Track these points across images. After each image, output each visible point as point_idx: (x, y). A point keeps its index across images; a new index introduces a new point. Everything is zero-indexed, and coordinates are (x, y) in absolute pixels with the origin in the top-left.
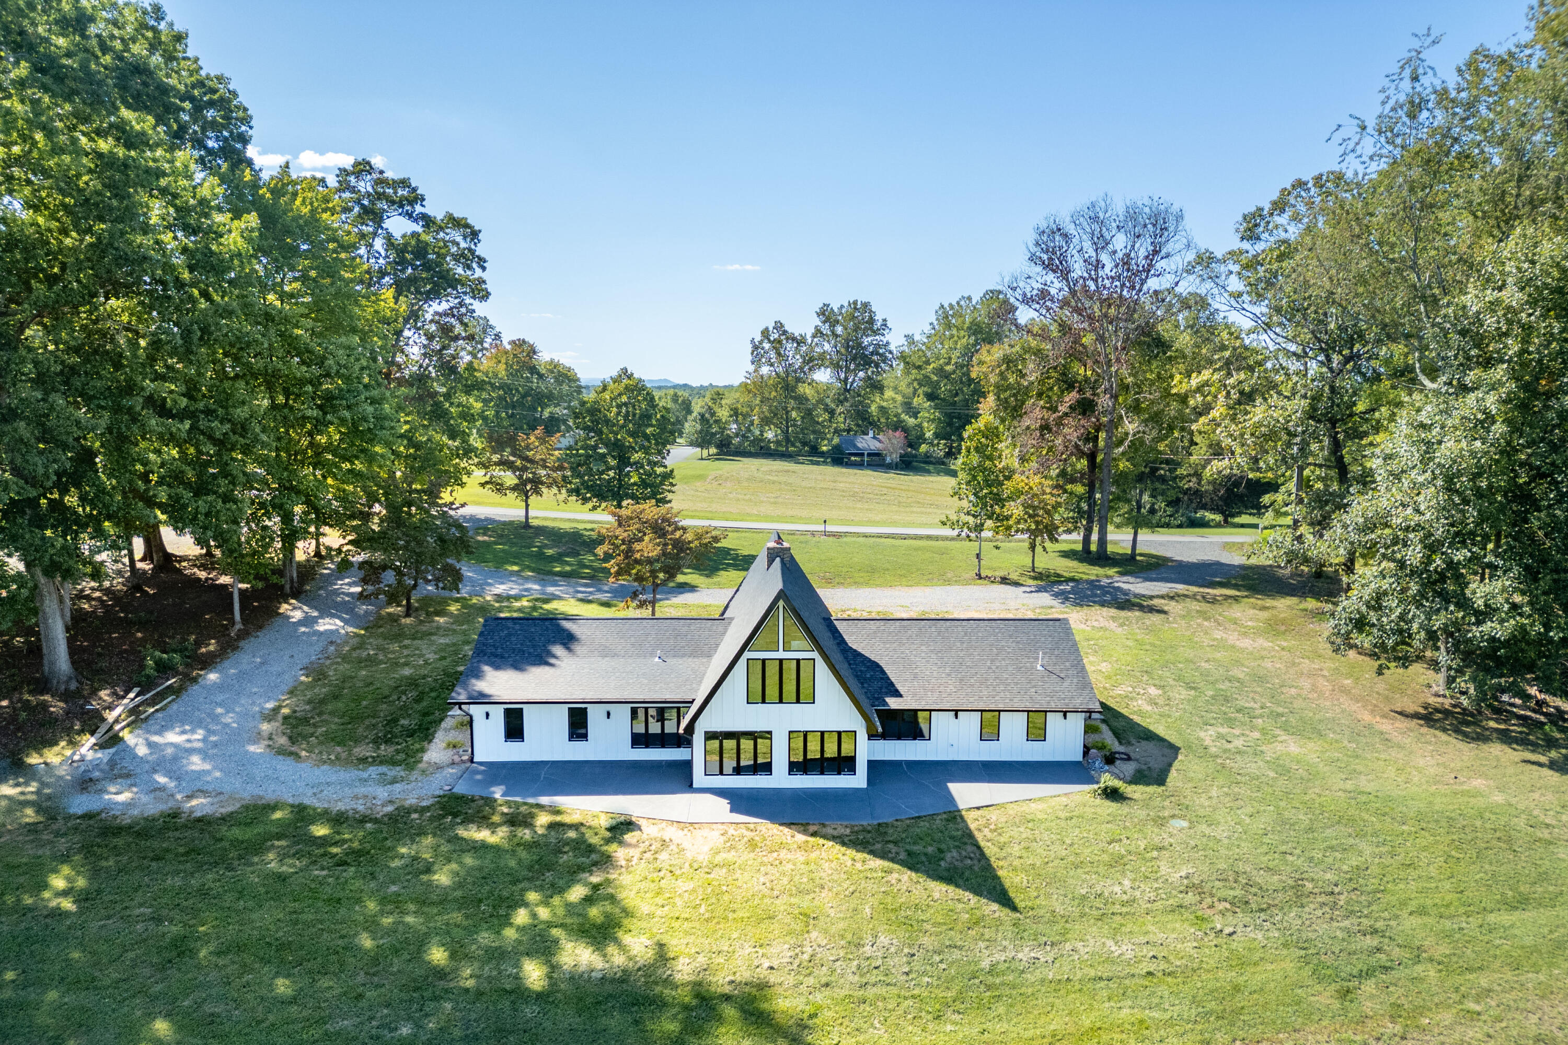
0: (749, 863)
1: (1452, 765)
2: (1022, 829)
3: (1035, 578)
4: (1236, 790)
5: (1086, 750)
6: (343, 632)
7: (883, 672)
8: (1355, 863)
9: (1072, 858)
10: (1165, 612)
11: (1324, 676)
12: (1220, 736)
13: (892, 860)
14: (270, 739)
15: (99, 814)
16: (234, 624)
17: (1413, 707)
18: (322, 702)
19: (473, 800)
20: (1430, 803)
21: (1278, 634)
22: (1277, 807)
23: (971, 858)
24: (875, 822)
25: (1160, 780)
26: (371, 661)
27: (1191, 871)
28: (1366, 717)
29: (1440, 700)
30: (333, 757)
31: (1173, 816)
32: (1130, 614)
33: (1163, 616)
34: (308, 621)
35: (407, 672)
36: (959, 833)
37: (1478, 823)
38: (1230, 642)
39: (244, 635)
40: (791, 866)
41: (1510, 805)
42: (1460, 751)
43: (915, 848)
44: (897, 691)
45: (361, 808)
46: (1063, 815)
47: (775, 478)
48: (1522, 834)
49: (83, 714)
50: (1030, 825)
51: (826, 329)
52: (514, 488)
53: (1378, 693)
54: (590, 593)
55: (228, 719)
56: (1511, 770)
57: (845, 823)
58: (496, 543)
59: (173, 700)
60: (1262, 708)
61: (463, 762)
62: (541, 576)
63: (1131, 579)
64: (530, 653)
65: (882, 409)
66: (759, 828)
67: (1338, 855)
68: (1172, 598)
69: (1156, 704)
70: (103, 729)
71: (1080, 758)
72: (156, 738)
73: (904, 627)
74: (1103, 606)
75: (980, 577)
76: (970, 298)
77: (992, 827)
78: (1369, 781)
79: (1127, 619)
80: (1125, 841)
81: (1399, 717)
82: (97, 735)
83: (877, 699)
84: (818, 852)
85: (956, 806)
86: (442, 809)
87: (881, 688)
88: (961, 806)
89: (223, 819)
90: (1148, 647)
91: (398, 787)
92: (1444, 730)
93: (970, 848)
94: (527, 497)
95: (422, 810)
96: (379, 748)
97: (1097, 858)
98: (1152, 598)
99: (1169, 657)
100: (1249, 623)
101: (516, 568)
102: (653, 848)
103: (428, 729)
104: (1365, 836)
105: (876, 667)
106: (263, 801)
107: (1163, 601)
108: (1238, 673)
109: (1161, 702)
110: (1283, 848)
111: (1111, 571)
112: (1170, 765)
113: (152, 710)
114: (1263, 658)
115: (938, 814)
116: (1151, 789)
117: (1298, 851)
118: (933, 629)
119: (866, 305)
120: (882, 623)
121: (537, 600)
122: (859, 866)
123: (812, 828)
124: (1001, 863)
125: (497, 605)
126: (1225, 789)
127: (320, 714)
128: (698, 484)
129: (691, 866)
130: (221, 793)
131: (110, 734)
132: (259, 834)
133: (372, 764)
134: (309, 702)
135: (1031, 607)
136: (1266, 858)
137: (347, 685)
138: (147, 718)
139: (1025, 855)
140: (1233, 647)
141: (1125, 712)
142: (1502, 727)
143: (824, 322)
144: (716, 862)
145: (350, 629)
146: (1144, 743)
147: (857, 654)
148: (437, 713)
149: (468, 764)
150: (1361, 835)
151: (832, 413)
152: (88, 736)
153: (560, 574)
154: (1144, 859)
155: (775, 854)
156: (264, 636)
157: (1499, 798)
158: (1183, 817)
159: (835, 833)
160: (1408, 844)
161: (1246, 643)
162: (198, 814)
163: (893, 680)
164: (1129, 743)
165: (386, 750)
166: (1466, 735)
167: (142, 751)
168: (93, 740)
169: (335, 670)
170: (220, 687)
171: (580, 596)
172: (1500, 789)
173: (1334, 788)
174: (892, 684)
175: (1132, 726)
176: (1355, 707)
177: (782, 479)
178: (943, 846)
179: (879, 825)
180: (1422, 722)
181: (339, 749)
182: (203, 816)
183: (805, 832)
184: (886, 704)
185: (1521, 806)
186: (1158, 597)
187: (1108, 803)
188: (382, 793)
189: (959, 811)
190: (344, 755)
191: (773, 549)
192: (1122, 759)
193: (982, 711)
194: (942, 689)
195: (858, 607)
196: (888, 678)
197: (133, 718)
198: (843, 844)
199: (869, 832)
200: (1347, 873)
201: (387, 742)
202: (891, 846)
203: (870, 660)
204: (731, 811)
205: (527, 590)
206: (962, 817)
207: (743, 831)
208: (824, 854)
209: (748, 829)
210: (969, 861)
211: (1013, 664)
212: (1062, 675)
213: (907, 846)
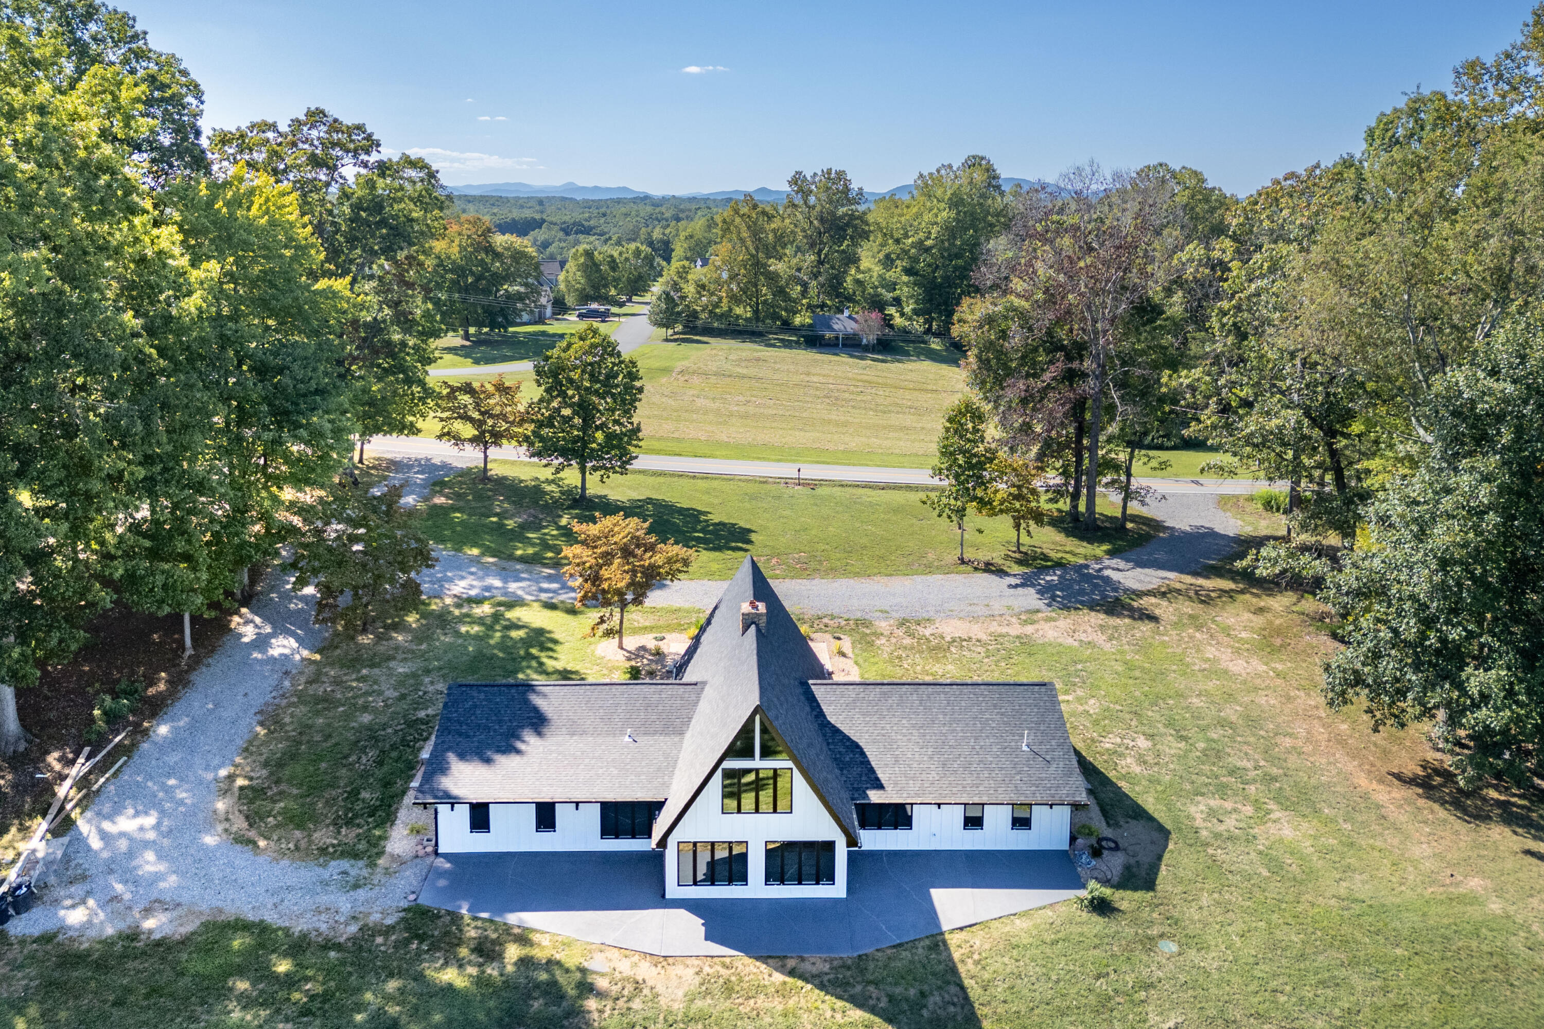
0: (726, 1015)
1: (1449, 856)
2: (1006, 960)
3: (1020, 562)
4: (1227, 896)
5: (1073, 839)
6: (297, 657)
7: (863, 753)
8: (1347, 1005)
9: (1057, 1003)
10: (1153, 618)
11: (1320, 718)
12: (1212, 813)
13: (873, 1010)
14: (227, 820)
15: (55, 935)
16: (184, 650)
17: (1412, 768)
18: (280, 765)
19: (439, 917)
20: (1424, 915)
21: (1274, 651)
22: (1269, 923)
23: (954, 1004)
24: (855, 955)
25: (1149, 884)
26: (327, 701)
27: (1180, 1020)
28: (1362, 781)
29: (1439, 755)
30: (291, 846)
31: (1162, 936)
32: (1118, 621)
33: (1152, 625)
34: (261, 642)
35: (366, 718)
36: (942, 967)
37: (1474, 944)
38: (1223, 665)
39: (196, 662)
40: (769, 1020)
41: (1508, 917)
42: (1457, 833)
43: (898, 990)
44: (878, 779)
45: (323, 927)
46: (1049, 937)
47: (745, 371)
48: (1520, 961)
49: (33, 786)
50: (1015, 952)
51: (798, 200)
52: (472, 440)
53: (1375, 745)
54: (555, 591)
55: (181, 795)
56: (1509, 865)
57: (824, 956)
58: (454, 509)
59: (125, 763)
60: (1255, 769)
61: (427, 854)
62: (504, 564)
63: (1121, 564)
64: (495, 731)
65: (858, 282)
66: (735, 964)
67: (1330, 993)
68: (1164, 594)
69: (1145, 762)
70: (53, 811)
71: (1066, 847)
72: (107, 826)
73: (885, 693)
74: (1091, 609)
75: (962, 561)
76: (950, 166)
77: (976, 957)
78: (1364, 882)
79: (1116, 628)
80: (1113, 976)
81: (1396, 782)
82: (50, 817)
83: (857, 789)
84: (795, 998)
85: (938, 925)
86: (407, 929)
87: (861, 776)
88: (945, 927)
89: (184, 942)
90: (1137, 673)
91: (361, 894)
92: (1443, 803)
93: (953, 989)
94: (486, 449)
95: (388, 931)
96: (339, 833)
97: (1084, 1001)
98: (1140, 594)
99: (1160, 688)
100: (1244, 635)
101: (475, 551)
102: (626, 992)
103: (390, 806)
104: (1358, 963)
105: (855, 748)
106: (223, 917)
107: (1153, 600)
108: (1231, 712)
109: (1150, 759)
110: (1274, 984)
111: (1100, 550)
112: (1160, 858)
113: (102, 780)
114: (1256, 689)
115: (920, 940)
116: (1138, 895)
117: (1288, 988)
118: (915, 697)
119: (841, 175)
120: (861, 688)
121: (500, 604)
122: (838, 1016)
123: (791, 963)
124: (986, 1010)
125: (457, 612)
126: (1216, 895)
127: (278, 782)
128: (664, 380)
129: (666, 1020)
130: (179, 905)
131: (62, 815)
132: (221, 966)
133: (333, 856)
134: (266, 764)
135: (1017, 610)
136: (1256, 1000)
137: (305, 738)
138: (98, 791)
139: (1009, 998)
140: (1226, 672)
141: (1112, 775)
142: (1502, 798)
143: (797, 192)
144: (691, 1015)
145: (305, 653)
146: (1133, 823)
147: (837, 731)
148: (399, 783)
149: (432, 858)
150: (1353, 963)
151: (805, 285)
152: (39, 819)
153: (523, 560)
154: (1132, 1001)
155: (752, 1002)
156: (217, 665)
157: (1495, 906)
158: (1172, 937)
159: (814, 970)
160: (1402, 975)
161: (1238, 666)
162: (157, 936)
163: (873, 764)
164: (1117, 825)
165: (349, 835)
166: (1465, 811)
167: (96, 843)
168: (44, 825)
169: (292, 715)
170: (173, 743)
171: (544, 596)
172: (1499, 892)
173: (1327, 894)
174: (872, 771)
175: (1120, 797)
176: (1351, 766)
177: (751, 372)
178: (926, 988)
179: (860, 956)
180: (1420, 791)
181: (298, 834)
182: (164, 939)
183: (782, 969)
184: (867, 797)
185: (1519, 919)
186: (1149, 593)
187: (1095, 918)
188: (344, 903)
189: (942, 934)
190: (303, 844)
191: (748, 614)
192: (1110, 849)
193: (965, 804)
194: (924, 776)
195: (836, 612)
196: (868, 762)
197: (84, 791)
198: (821, 987)
199: (849, 968)
200: (1337, 1019)
201: (349, 823)
202: (871, 988)
203: (849, 739)
204: (706, 939)
205: (488, 588)
206: (944, 942)
207: (719, 968)
208: (803, 1001)
209: (724, 966)
210: (952, 1009)
211: (998, 743)
212: (1048, 758)
213: (888, 988)
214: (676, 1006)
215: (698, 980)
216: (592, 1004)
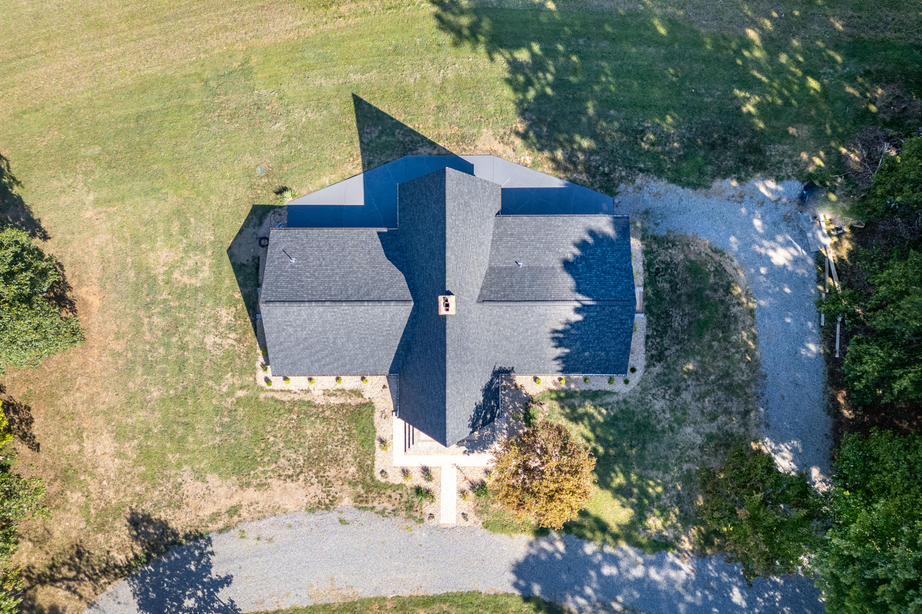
24: (406, 157)
25: (254, 209)
36: (368, 153)
43: (390, 139)
44: (380, 239)
57: (420, 156)
77: (352, 159)
84: (435, 133)
85: (365, 178)
86: (612, 180)
88: (361, 176)
102: (507, 137)
105: (390, 258)
115: (375, 168)
116: (262, 203)
124: (353, 131)
144: (478, 126)
155: (453, 132)
159: (426, 147)
178: (377, 141)
179: (404, 156)
184: (388, 230)
189: (364, 173)
196: (385, 250)
199: (410, 150)
202: (402, 138)
203: (394, 264)
204: (473, 164)
206: (364, 167)
207: (467, 148)
208: (431, 132)
209: (465, 150)
210: (368, 131)
211: (309, 262)
212: (283, 254)
213: (394, 139)
214: (485, 130)
215: (477, 143)
216: (521, 128)
